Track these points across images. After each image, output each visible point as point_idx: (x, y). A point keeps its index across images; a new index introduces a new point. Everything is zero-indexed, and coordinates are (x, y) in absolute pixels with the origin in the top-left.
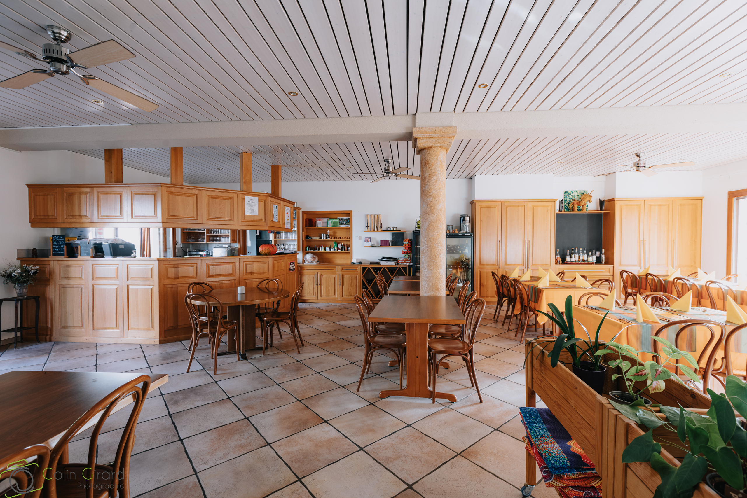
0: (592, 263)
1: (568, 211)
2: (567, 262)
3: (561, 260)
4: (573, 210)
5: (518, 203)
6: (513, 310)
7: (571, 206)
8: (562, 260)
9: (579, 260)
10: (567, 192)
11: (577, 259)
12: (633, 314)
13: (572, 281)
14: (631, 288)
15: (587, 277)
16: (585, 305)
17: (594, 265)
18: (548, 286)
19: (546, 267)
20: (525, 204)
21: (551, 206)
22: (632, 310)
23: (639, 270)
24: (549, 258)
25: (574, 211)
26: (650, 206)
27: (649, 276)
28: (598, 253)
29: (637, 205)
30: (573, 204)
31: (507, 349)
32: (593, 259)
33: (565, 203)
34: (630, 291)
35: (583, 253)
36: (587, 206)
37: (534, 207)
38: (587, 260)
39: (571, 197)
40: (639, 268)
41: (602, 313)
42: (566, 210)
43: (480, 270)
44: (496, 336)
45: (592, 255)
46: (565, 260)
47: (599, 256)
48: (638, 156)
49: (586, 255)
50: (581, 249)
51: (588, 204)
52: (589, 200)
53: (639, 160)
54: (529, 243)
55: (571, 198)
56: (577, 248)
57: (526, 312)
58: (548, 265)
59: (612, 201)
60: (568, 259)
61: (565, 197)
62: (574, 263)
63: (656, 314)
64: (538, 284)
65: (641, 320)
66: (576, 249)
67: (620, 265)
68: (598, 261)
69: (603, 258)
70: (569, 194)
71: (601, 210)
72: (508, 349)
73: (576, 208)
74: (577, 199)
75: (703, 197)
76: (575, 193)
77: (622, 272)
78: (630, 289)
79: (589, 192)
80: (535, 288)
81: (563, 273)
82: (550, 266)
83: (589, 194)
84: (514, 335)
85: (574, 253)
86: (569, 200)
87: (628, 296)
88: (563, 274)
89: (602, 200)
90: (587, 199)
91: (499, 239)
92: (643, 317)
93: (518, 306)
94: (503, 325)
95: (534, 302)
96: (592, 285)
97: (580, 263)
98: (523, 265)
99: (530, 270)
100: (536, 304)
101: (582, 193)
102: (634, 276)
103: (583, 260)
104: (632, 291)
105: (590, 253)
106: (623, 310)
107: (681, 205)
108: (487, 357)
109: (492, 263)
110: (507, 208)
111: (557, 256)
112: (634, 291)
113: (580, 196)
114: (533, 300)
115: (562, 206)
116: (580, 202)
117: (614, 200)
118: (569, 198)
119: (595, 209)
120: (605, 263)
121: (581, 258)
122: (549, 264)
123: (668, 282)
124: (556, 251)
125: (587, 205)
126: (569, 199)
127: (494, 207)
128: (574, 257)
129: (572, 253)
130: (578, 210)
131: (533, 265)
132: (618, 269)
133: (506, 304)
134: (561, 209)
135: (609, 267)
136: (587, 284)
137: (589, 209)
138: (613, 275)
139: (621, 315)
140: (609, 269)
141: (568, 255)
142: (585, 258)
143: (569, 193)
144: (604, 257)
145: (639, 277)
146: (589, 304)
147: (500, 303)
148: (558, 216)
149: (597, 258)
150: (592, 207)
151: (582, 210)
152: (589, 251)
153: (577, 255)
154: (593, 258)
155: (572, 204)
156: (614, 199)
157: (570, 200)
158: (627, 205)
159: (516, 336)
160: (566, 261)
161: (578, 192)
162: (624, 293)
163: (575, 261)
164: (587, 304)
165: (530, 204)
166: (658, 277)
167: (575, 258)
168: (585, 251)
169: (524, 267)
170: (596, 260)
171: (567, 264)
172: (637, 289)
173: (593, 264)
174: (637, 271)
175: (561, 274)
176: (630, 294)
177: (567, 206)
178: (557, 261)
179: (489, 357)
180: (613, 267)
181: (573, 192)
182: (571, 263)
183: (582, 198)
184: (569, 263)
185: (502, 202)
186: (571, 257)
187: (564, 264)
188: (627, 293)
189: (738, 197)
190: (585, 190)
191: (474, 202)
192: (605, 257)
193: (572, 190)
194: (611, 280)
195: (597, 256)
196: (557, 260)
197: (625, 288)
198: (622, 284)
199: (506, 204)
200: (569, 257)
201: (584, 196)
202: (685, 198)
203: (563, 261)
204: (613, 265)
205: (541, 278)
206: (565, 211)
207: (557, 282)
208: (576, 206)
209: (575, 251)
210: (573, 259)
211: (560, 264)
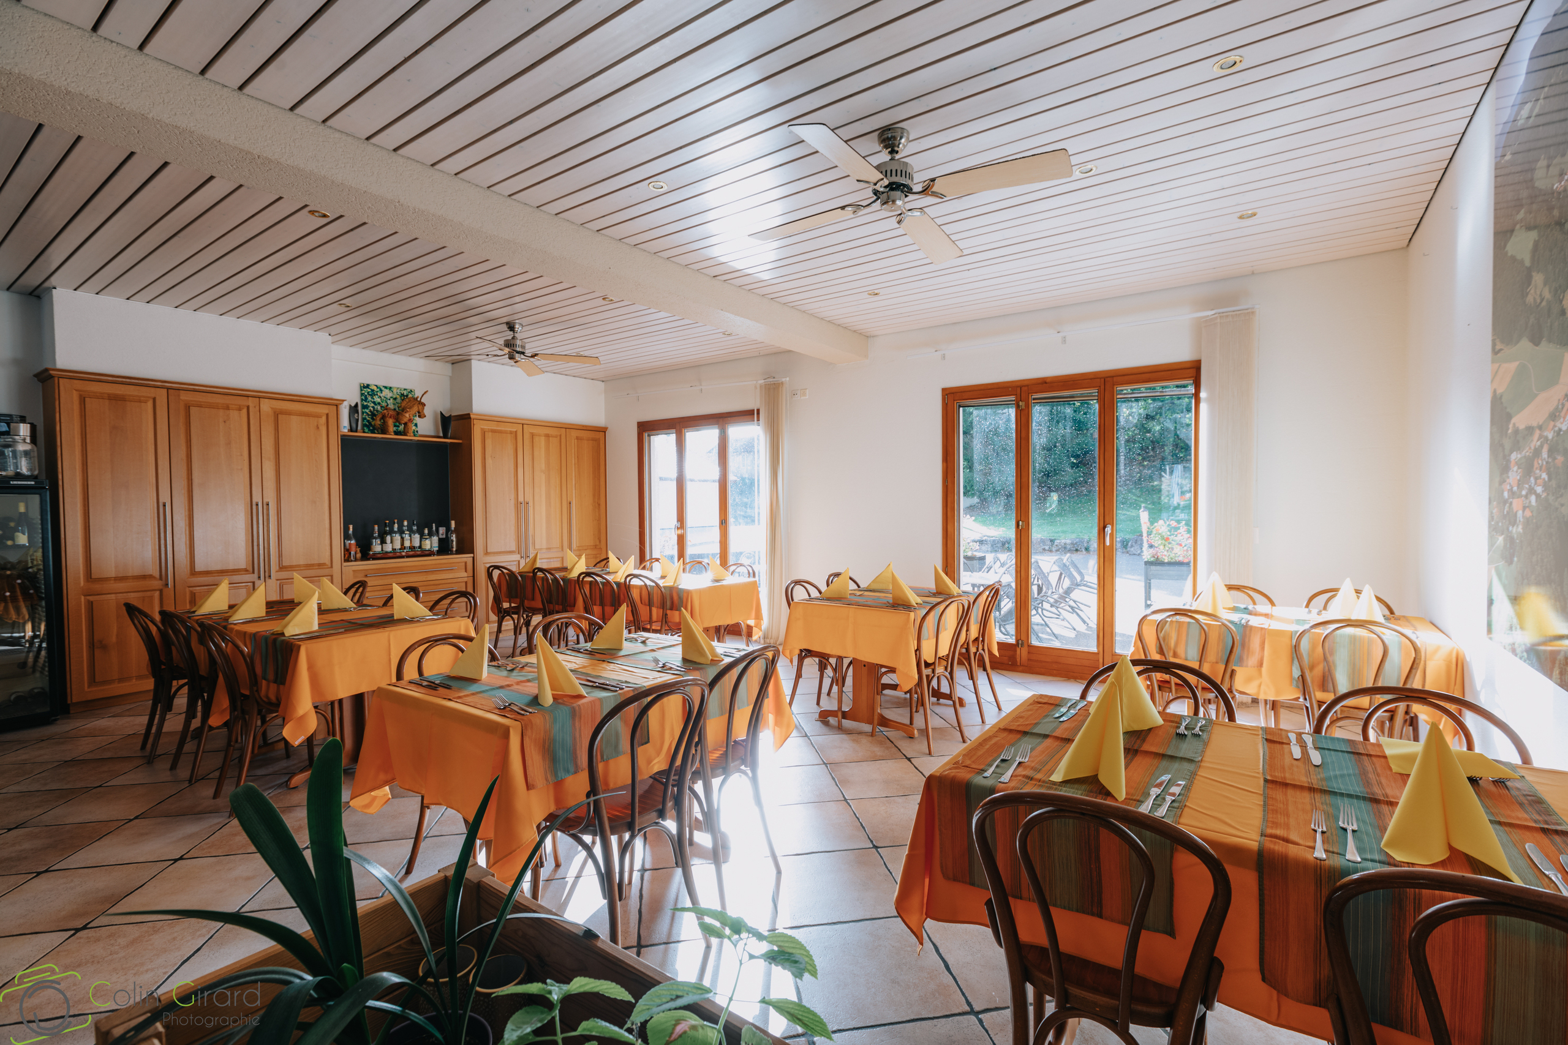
0: (430, 553)
1: (373, 432)
2: (374, 554)
3: (358, 550)
4: (384, 431)
5: (226, 397)
6: (206, 716)
7: (378, 422)
8: (361, 551)
9: (403, 547)
10: (368, 386)
11: (398, 546)
12: (529, 681)
13: (385, 604)
14: (508, 600)
15: (420, 590)
16: (415, 676)
17: (436, 557)
18: (316, 627)
19: (315, 571)
20: (251, 402)
21: (327, 415)
22: (523, 667)
23: (519, 561)
24: (328, 548)
25: (385, 434)
26: (533, 435)
27: (540, 574)
28: (442, 530)
29: (511, 432)
30: (383, 417)
31: (176, 860)
32: (431, 544)
33: (363, 413)
34: (506, 605)
35: (411, 531)
36: (416, 425)
37: (277, 414)
38: (420, 547)
39: (377, 400)
40: (519, 556)
41: (459, 697)
42: (366, 430)
43: (91, 598)
44: (136, 818)
45: (430, 534)
46: (370, 549)
47: (444, 536)
48: (511, 327)
49: (417, 537)
50: (406, 523)
51: (417, 420)
52: (419, 412)
53: (514, 338)
54: (268, 509)
55: (379, 403)
56: (396, 521)
57: (247, 717)
58: (324, 564)
59: (465, 419)
60: (377, 547)
61: (363, 397)
62: (391, 555)
63: (571, 671)
64: (286, 626)
65: (548, 700)
66: (394, 523)
67: (487, 553)
68: (444, 548)
69: (452, 541)
70: (373, 393)
71: (445, 436)
72: (181, 858)
73: (392, 429)
74: (391, 406)
75: (607, 428)
76: (386, 393)
77: (491, 569)
78: (506, 602)
79: (418, 394)
80: (275, 640)
81: (362, 584)
82: (332, 567)
83: (419, 399)
84: (211, 791)
85: (391, 532)
86: (373, 407)
87: (503, 618)
88: (361, 589)
89: (447, 415)
90: (415, 409)
91: (165, 497)
92: (552, 690)
93: (222, 701)
94: (173, 767)
95: (275, 682)
96: (430, 610)
97: (404, 554)
98: (251, 570)
99: (273, 583)
100: (281, 687)
101: (402, 395)
102: (512, 574)
103: (412, 548)
104: (510, 605)
105: (426, 531)
106: (505, 673)
107: (577, 438)
108: (77, 930)
109: (137, 572)
110: (188, 408)
111: (348, 542)
112: (513, 605)
113: (399, 400)
114: (271, 675)
115: (357, 420)
116: (398, 414)
117: (470, 418)
118: (374, 403)
119: (432, 434)
120: (456, 550)
121: (407, 544)
122: (328, 563)
123: (570, 580)
124: (346, 529)
125: (414, 422)
126: (373, 405)
127: (140, 400)
128: (392, 542)
129: (386, 533)
130: (396, 433)
131: (282, 568)
132: (484, 561)
133: (181, 701)
134: (354, 426)
135: (465, 560)
136: (419, 609)
137: (420, 433)
138: (474, 576)
139: (501, 694)
140: (466, 563)
141: (376, 538)
142: (417, 544)
143: (373, 390)
144: (454, 538)
145: (521, 576)
146: (427, 673)
147: (162, 700)
148: (346, 443)
149: (440, 540)
150: (425, 427)
151: (404, 433)
152: (422, 527)
153: (397, 537)
154: (433, 542)
155: (380, 416)
156: (469, 414)
157: (376, 407)
158: (493, 431)
159: (216, 795)
160: (371, 553)
161: (395, 391)
162: (496, 612)
163: (394, 549)
164: (420, 673)
165: (266, 406)
166: (553, 572)
167: (394, 543)
168: (415, 528)
169: (256, 575)
170: (439, 547)
171: (374, 559)
172: (518, 600)
173: (434, 555)
174: (515, 563)
175: (357, 589)
176: (508, 613)
177: (368, 421)
178: (350, 553)
179: (85, 928)
180: (473, 558)
181: (383, 389)
182: (384, 556)
183: (403, 405)
184: (379, 556)
185: (172, 389)
186: (383, 542)
187: (368, 559)
188: (501, 612)
189: (650, 433)
190: (409, 387)
191: (52, 377)
192: (457, 537)
193: (381, 384)
194: (470, 590)
195: (441, 536)
196: (347, 551)
197: (497, 600)
198: (491, 593)
199: (185, 397)
200: (378, 541)
201: (408, 402)
202: (583, 426)
203: (366, 554)
204: (472, 555)
205: (300, 603)
206: (364, 432)
207: (345, 610)
208: (390, 422)
209: (393, 527)
210: (388, 548)
211: (356, 560)
